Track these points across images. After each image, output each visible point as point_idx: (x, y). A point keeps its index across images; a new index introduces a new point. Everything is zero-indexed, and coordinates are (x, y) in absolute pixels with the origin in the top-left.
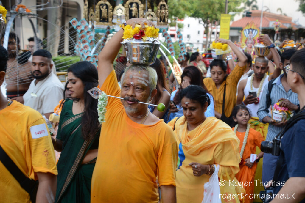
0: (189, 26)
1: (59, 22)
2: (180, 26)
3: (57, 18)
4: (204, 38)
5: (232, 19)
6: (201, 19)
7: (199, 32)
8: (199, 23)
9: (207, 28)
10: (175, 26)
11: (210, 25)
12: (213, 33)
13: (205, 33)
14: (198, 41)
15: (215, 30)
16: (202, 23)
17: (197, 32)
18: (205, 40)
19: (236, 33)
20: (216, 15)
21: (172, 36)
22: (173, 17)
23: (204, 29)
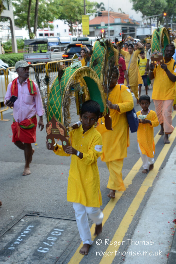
0: (57, 26)
2: (52, 27)
4: (70, 34)
5: (89, 19)
6: (66, 20)
7: (65, 31)
8: (65, 23)
9: (71, 27)
10: (47, 27)
11: (73, 24)
13: (70, 31)
15: (77, 28)
16: (68, 23)
17: (64, 31)
19: (92, 29)
20: (77, 16)
21: (46, 35)
22: (45, 20)
23: (69, 28)
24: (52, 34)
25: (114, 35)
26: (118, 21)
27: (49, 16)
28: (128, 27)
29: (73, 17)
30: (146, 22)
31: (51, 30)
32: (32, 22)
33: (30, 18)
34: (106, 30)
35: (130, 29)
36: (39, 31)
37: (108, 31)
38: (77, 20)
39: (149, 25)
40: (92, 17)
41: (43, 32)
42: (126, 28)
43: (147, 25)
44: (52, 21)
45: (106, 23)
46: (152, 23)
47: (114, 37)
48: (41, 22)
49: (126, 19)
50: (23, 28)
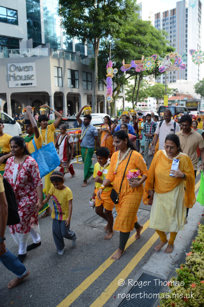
0: (150, 101)
1: (96, 103)
2: (146, 101)
3: (95, 102)
5: (168, 97)
6: (155, 98)
7: (154, 103)
9: (158, 101)
10: (144, 101)
11: (159, 100)
12: (161, 103)
14: (154, 107)
15: (161, 102)
16: (156, 99)
18: (157, 106)
19: (170, 103)
20: (161, 96)
21: (143, 105)
22: (143, 98)
23: (156, 102)
24: (146, 105)
26: (185, 99)
27: (145, 95)
29: (159, 96)
31: (146, 103)
32: (135, 98)
33: (135, 97)
34: (178, 104)
36: (138, 104)
37: (180, 104)
38: (162, 98)
40: (170, 96)
41: (141, 104)
44: (147, 98)
45: (179, 100)
48: (140, 99)
50: (130, 102)
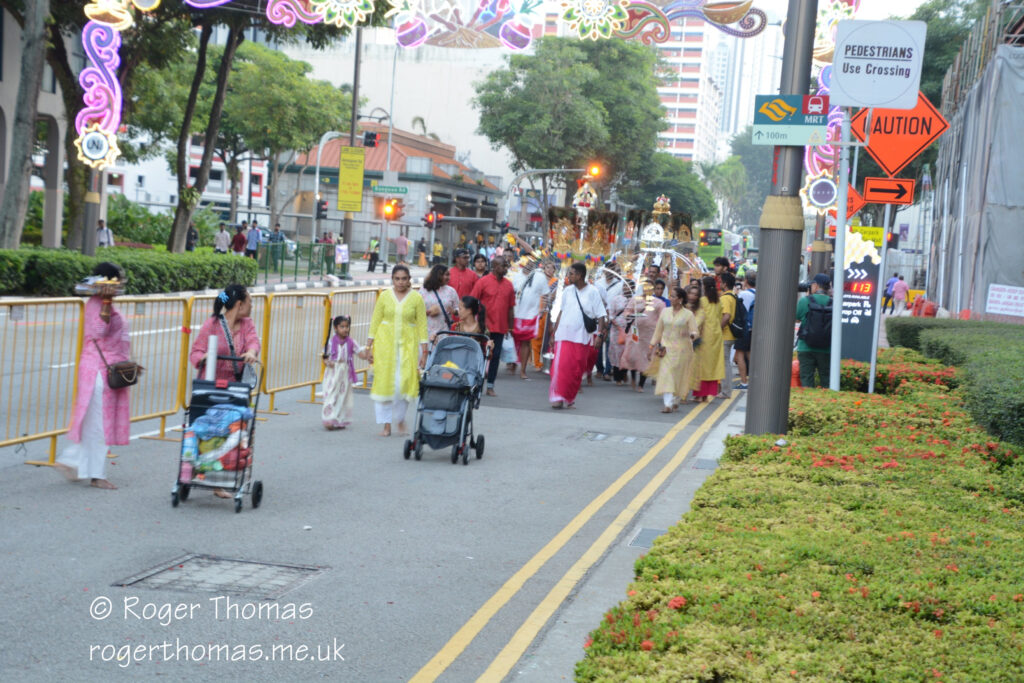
9: (232, 166)
25: (403, 218)
26: (418, 165)
28: (455, 193)
29: (273, 137)
30: (526, 184)
35: (462, 202)
39: (538, 198)
42: (448, 196)
43: (528, 196)
46: (550, 192)
47: (402, 226)
49: (448, 165)
